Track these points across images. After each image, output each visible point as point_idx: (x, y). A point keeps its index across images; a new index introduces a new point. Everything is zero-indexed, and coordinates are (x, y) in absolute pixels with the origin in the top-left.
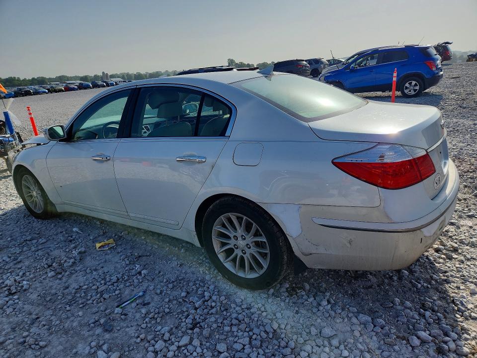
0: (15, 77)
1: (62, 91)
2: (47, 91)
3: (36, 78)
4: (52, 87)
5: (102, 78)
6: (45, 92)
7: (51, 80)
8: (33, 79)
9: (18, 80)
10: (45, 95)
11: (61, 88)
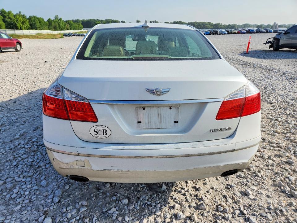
0: (220, 24)
1: (236, 33)
2: (227, 33)
3: (231, 24)
4: (231, 31)
5: (272, 27)
6: (226, 34)
7: (239, 26)
8: (229, 25)
9: (221, 25)
10: (225, 35)
11: (235, 31)
